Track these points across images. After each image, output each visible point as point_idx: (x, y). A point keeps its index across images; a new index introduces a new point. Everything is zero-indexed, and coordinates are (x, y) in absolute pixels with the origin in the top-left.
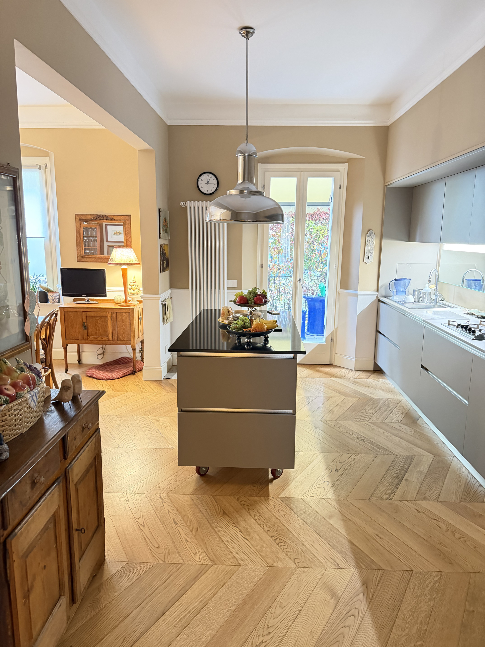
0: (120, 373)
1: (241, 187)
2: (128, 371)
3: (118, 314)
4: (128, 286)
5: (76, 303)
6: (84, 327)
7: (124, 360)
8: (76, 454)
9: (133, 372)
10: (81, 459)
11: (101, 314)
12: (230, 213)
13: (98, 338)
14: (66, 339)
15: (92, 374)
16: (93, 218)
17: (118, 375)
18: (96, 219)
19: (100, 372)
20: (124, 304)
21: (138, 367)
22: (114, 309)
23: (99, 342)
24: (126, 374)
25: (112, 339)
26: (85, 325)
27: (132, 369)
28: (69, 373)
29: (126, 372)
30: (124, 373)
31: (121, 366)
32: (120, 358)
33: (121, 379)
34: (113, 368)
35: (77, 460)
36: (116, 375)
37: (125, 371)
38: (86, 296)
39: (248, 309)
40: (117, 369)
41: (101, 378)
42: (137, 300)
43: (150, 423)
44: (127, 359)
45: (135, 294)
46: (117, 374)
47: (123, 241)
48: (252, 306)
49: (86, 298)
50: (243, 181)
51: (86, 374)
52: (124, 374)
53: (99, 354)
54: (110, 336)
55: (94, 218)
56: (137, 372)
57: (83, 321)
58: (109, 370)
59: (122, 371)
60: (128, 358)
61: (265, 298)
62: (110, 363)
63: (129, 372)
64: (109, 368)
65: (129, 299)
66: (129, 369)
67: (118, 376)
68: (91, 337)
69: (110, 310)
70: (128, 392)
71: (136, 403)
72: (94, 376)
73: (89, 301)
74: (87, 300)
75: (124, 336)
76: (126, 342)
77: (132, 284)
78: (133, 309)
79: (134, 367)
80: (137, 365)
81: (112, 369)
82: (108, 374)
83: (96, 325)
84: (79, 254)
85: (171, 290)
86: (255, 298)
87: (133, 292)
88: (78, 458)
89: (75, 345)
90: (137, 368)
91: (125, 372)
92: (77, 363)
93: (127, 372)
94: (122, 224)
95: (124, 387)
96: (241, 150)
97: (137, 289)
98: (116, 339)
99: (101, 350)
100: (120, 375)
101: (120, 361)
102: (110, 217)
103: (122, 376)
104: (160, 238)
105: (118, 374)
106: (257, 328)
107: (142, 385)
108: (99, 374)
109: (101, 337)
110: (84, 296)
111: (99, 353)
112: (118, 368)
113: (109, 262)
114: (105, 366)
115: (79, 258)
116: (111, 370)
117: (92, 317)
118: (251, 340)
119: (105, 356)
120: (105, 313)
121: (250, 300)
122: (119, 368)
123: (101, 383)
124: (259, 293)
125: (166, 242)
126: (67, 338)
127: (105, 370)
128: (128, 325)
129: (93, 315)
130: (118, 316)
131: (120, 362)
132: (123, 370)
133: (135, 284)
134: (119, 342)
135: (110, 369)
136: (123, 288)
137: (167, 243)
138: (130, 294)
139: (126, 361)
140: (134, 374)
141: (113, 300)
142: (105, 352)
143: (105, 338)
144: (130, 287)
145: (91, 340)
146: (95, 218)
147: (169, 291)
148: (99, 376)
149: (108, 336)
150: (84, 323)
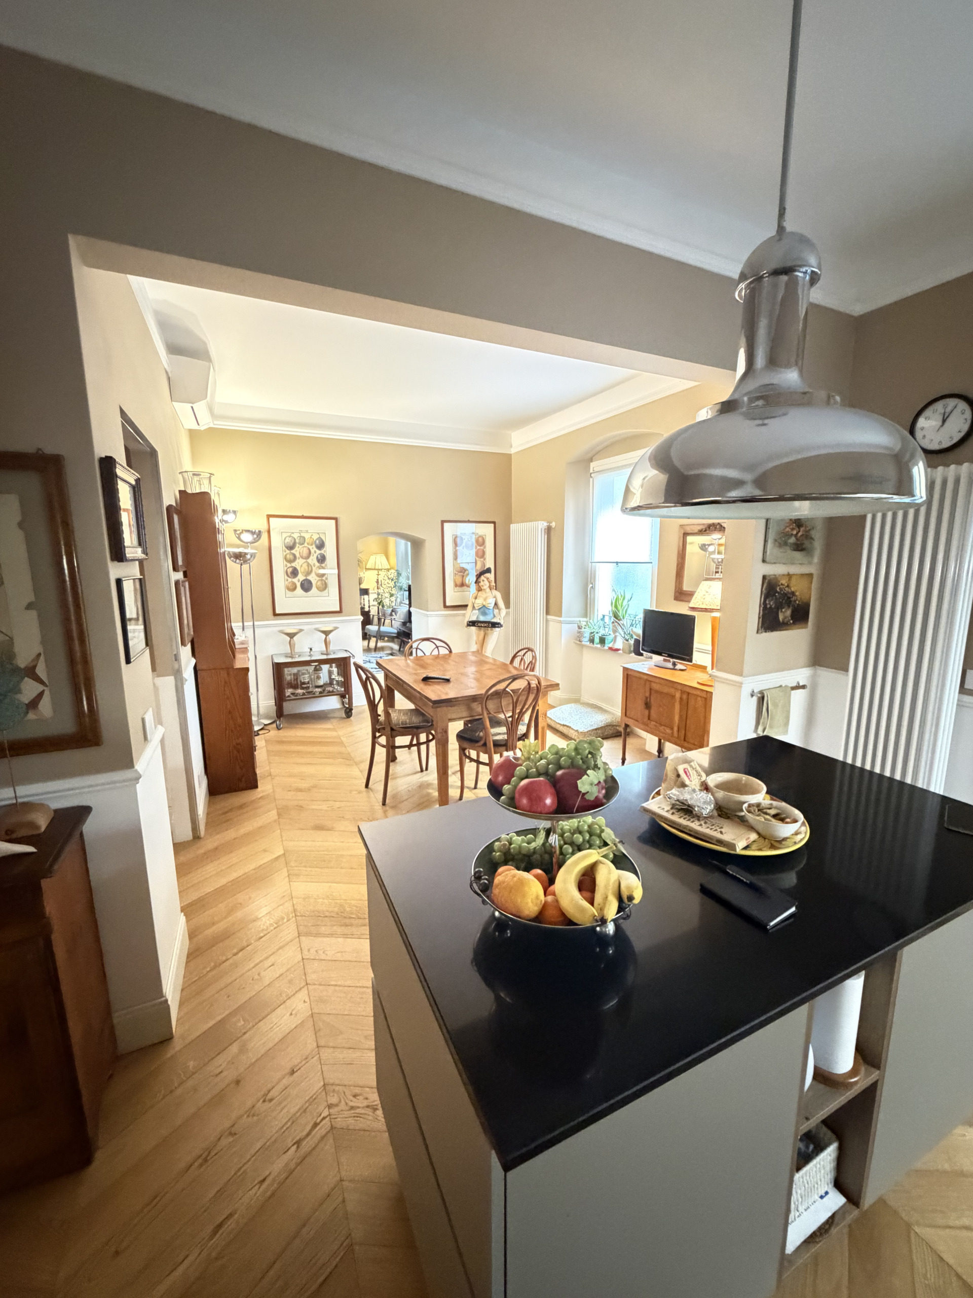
3: (690, 695)
11: (666, 690)
13: (659, 728)
22: (686, 687)
25: (677, 736)
26: (647, 702)
38: (667, 655)
49: (671, 660)
54: (676, 729)
57: (646, 695)
68: (652, 722)
69: (679, 687)
74: (673, 663)
75: (694, 736)
83: (660, 706)
84: (678, 588)
85: (815, 670)
98: (682, 737)
104: (764, 561)
109: (663, 726)
115: (676, 594)
117: (657, 692)
120: (672, 690)
125: (799, 570)
128: (702, 719)
129: (658, 688)
130: (689, 700)
137: (811, 573)
143: (668, 731)
145: (651, 728)
147: (804, 672)
149: (672, 729)
150: (647, 698)
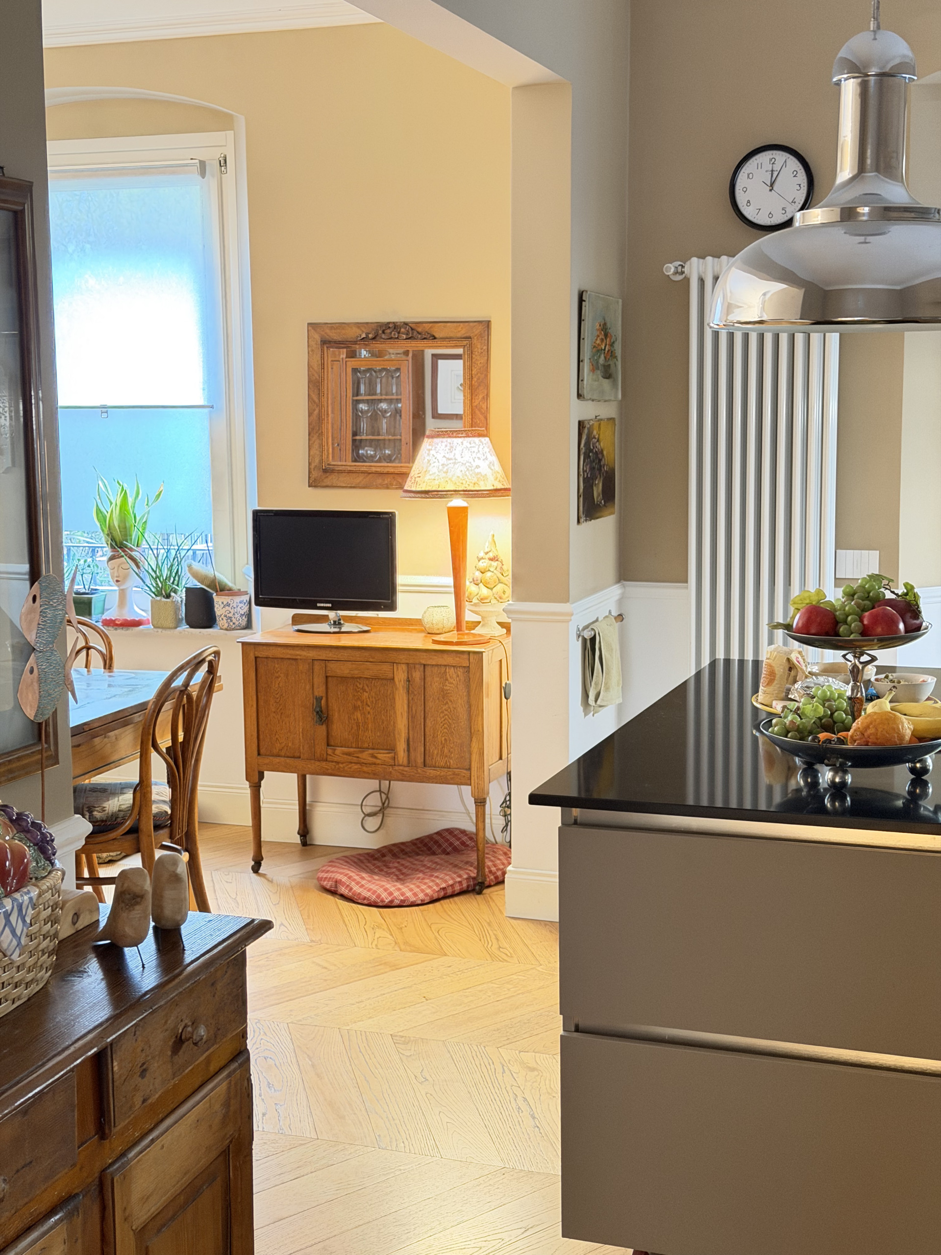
0: (430, 887)
1: (846, 197)
2: (459, 879)
3: (428, 669)
4: (471, 572)
5: (299, 631)
6: (317, 713)
7: (452, 840)
8: (148, 1126)
9: (475, 885)
10: (163, 1146)
11: (372, 670)
12: (798, 293)
13: (360, 755)
14: (259, 754)
15: (336, 882)
16: (364, 336)
17: (422, 891)
18: (374, 338)
19: (363, 878)
20: (453, 637)
21: (494, 869)
22: (418, 654)
23: (365, 769)
24: (449, 891)
25: (405, 762)
26: (321, 707)
27: (473, 875)
28: (264, 876)
29: (451, 882)
30: (444, 885)
31: (437, 860)
32: (438, 833)
33: (431, 906)
34: (408, 864)
35: (148, 1146)
36: (416, 890)
37: (446, 879)
38: (330, 605)
39: (844, 656)
40: (421, 871)
41: (365, 898)
42: (498, 623)
43: (504, 1072)
44: (461, 836)
45: (494, 601)
46: (418, 887)
47: (461, 412)
48: (860, 647)
49: (332, 614)
50: (856, 172)
51: (320, 879)
52: (444, 889)
53: (369, 815)
54: (401, 746)
55: (367, 334)
56: (489, 886)
57: (316, 693)
58: (394, 870)
59: (437, 877)
60: (463, 832)
61: (908, 615)
62: (403, 847)
63: (460, 882)
64: (396, 865)
65: (469, 616)
66: (461, 872)
67: (421, 896)
68: (339, 750)
69: (403, 657)
70: (446, 955)
71: (467, 997)
72: (343, 890)
73: (340, 624)
74: (335, 622)
75: (446, 751)
76: (454, 774)
77: (482, 564)
78: (481, 653)
79: (480, 866)
80: (492, 861)
81: (405, 871)
82: (388, 886)
83: (356, 708)
84: (317, 460)
85: (624, 587)
86: (867, 614)
87: (484, 591)
88: (153, 1141)
89: (292, 779)
90: (490, 872)
91: (446, 881)
92: (297, 839)
93: (455, 882)
94: (460, 351)
95: (436, 938)
96: (851, 58)
97: (500, 582)
98: (420, 760)
99: (375, 801)
100: (428, 891)
101: (436, 842)
102: (420, 330)
103: (435, 896)
104: (579, 396)
105: (424, 887)
106: (871, 731)
107: (501, 936)
108: (358, 883)
109: (371, 751)
110: (322, 605)
111: (368, 810)
112: (424, 866)
113: (406, 488)
114: (384, 855)
115: (315, 474)
116: (403, 874)
117: (343, 679)
118: (849, 779)
119: (389, 821)
120: (386, 667)
121: (845, 622)
122: (428, 868)
123: (361, 917)
124: (889, 595)
125: (607, 410)
126: (262, 751)
127: (382, 870)
128: (462, 712)
129: (347, 672)
130: (428, 679)
131: (435, 848)
132: (442, 876)
133: (495, 564)
134: (431, 772)
135: (400, 870)
136: (450, 581)
137: (613, 416)
138: (475, 601)
139: (457, 843)
140: (480, 893)
141: (418, 622)
142: (388, 806)
143: (383, 756)
144: (478, 574)
145: (338, 763)
146: (370, 336)
147: (615, 591)
148: (356, 889)
149: (392, 749)
150: (319, 700)
